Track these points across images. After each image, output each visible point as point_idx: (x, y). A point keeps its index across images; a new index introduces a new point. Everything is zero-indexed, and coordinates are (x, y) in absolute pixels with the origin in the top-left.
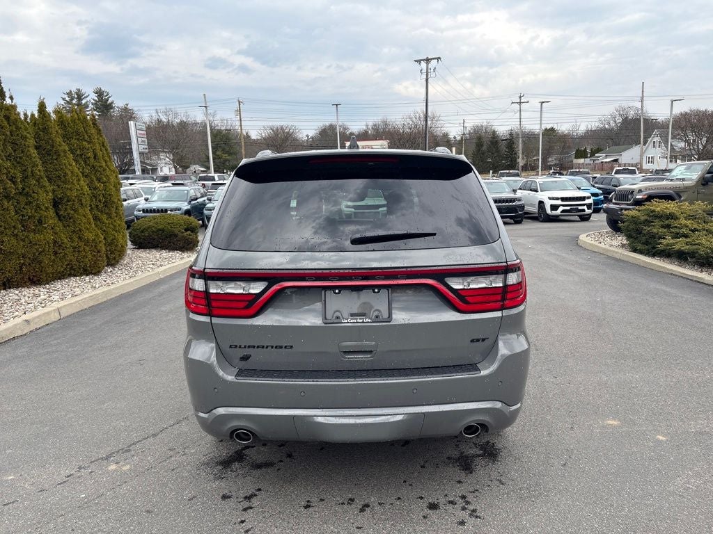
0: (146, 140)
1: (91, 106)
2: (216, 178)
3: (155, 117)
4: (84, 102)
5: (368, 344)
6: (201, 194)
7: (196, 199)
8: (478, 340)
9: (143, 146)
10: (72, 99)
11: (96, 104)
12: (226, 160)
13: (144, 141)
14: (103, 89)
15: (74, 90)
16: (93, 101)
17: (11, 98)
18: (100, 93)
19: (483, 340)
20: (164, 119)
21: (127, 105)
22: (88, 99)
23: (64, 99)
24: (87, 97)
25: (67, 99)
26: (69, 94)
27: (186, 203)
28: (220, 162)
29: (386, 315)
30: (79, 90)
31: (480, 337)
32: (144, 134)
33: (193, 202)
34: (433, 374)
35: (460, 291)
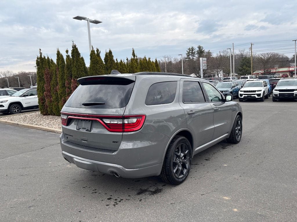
0: (206, 64)
1: (196, 53)
2: (249, 78)
3: (219, 55)
4: (194, 51)
5: (85, 138)
6: (236, 84)
7: (235, 87)
8: (115, 142)
9: (205, 67)
10: (190, 51)
11: (198, 52)
12: (247, 70)
13: (205, 65)
14: (201, 46)
15: (191, 48)
16: (197, 51)
17: (137, 56)
18: (199, 47)
19: (117, 142)
20: (222, 54)
21: (209, 51)
22: (195, 50)
23: (187, 51)
24: (195, 49)
25: (188, 51)
26: (189, 49)
27: (230, 89)
28: (245, 71)
29: (89, 130)
30: (193, 47)
31: (115, 141)
32: (205, 62)
33: (233, 88)
34: (100, 151)
35: (107, 124)
